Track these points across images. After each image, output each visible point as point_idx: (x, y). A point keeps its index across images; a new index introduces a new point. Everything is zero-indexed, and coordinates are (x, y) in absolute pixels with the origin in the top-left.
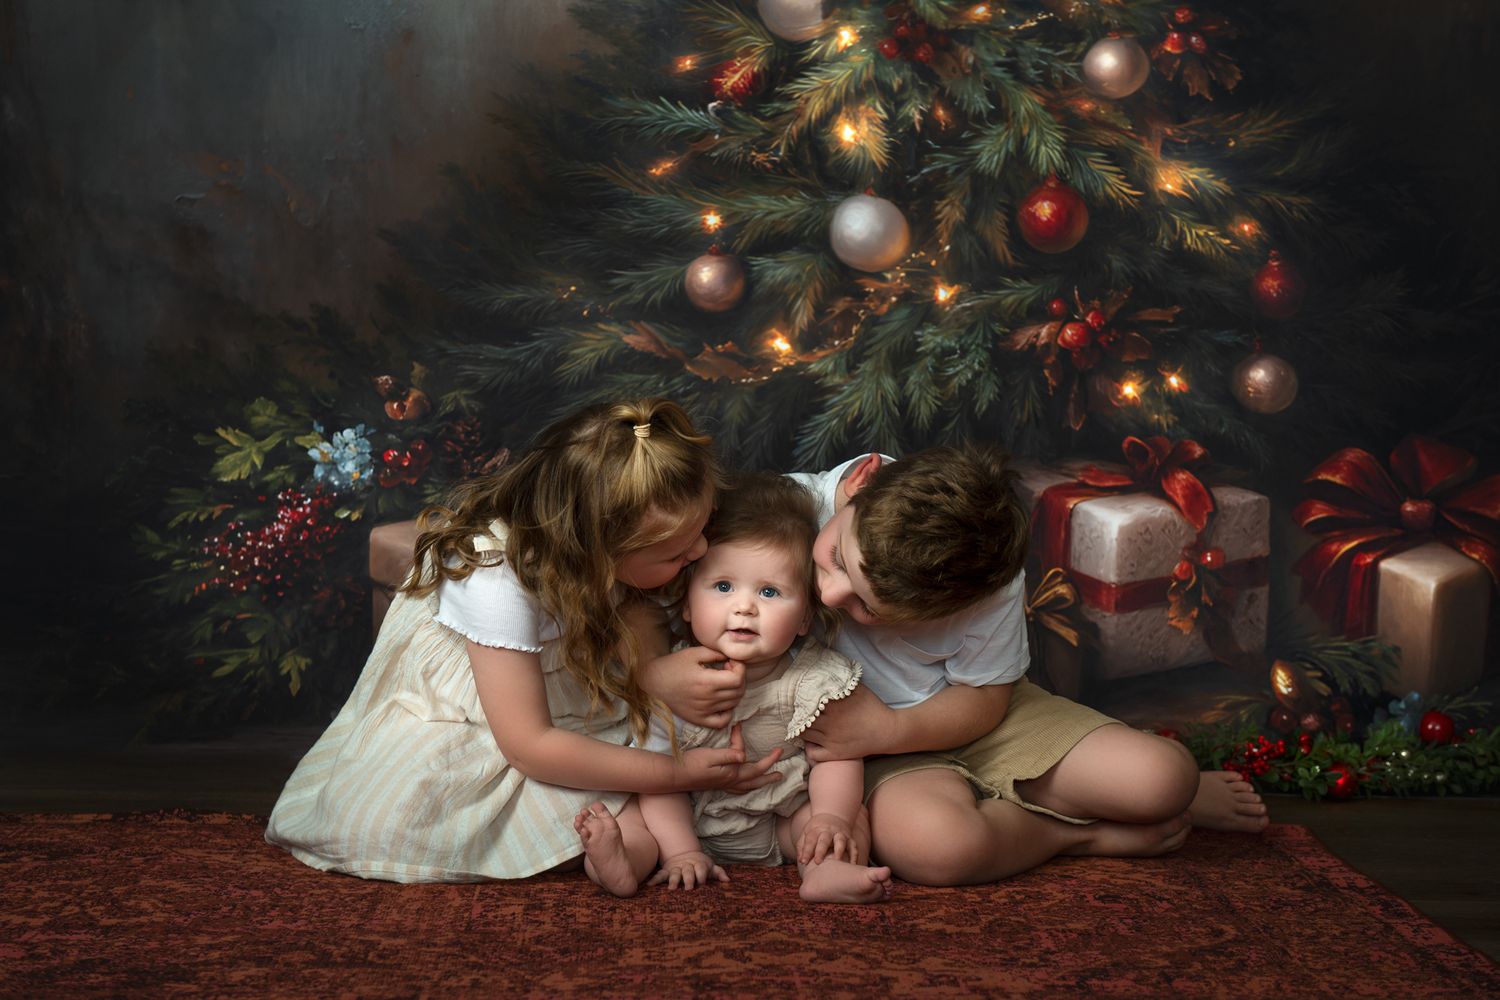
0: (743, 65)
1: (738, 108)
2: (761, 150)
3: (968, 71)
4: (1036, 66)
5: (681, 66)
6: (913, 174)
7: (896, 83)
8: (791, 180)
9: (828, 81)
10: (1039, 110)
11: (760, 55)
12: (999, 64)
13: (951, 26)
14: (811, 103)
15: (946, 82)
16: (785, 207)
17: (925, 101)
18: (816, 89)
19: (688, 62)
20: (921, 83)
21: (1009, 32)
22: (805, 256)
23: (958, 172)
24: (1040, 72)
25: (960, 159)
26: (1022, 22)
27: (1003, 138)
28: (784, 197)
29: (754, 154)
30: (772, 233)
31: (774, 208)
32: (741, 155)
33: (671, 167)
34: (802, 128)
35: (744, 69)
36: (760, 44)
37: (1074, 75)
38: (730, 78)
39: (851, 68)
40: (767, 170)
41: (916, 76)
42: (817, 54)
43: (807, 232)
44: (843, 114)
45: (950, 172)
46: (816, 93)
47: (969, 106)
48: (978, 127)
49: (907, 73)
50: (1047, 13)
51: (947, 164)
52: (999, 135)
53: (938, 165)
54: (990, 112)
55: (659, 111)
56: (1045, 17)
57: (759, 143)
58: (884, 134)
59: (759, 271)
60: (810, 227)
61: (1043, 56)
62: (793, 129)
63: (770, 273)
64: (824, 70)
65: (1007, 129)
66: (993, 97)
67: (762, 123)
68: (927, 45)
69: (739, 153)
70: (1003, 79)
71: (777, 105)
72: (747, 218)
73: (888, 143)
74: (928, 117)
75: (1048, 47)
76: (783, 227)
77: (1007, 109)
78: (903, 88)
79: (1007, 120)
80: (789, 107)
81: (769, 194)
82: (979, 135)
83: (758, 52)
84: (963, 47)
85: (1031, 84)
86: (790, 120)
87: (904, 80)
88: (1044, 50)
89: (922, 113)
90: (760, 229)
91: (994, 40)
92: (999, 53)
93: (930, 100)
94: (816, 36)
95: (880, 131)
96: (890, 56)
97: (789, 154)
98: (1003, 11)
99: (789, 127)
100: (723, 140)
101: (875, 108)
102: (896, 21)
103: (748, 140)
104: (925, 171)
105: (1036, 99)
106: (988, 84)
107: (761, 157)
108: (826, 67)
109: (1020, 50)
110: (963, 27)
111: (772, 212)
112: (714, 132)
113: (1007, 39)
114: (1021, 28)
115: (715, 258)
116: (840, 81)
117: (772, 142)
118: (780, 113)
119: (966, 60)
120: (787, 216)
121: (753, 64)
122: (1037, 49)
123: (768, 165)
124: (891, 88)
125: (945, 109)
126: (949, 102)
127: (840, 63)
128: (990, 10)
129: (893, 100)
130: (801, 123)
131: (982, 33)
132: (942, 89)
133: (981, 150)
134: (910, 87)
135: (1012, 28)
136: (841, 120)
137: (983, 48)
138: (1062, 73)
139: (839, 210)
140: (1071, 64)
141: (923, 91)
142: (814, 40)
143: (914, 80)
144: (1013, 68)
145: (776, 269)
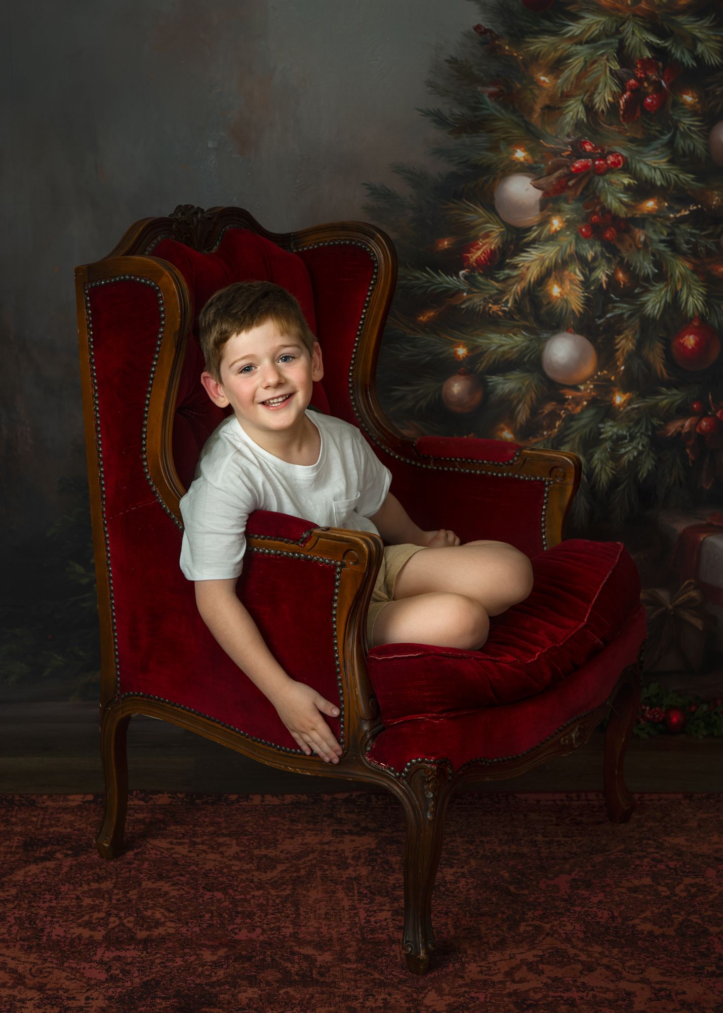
0: (484, 245)
1: (480, 275)
2: (496, 302)
3: (640, 246)
4: (687, 242)
5: (440, 245)
6: (600, 318)
7: (590, 255)
8: (516, 323)
9: (543, 255)
10: (689, 272)
11: (496, 237)
12: (662, 241)
13: (629, 215)
14: (531, 270)
15: (625, 255)
16: (512, 342)
17: (610, 268)
18: (534, 260)
19: (446, 243)
20: (607, 255)
21: (669, 219)
22: (525, 374)
23: (630, 316)
24: (691, 246)
25: (633, 307)
26: (679, 211)
27: (663, 292)
28: (511, 335)
29: (490, 305)
30: (502, 359)
31: (503, 342)
32: (482, 307)
33: (433, 315)
34: (524, 288)
35: (485, 247)
36: (496, 230)
37: (713, 248)
38: (474, 253)
39: (559, 245)
40: (500, 317)
41: (604, 250)
42: (535, 236)
43: (526, 359)
44: (553, 277)
45: (626, 316)
46: (534, 263)
47: (640, 271)
48: (646, 285)
49: (598, 248)
50: (696, 205)
51: (624, 311)
52: (661, 290)
53: (618, 312)
54: (655, 275)
55: (425, 277)
56: (695, 208)
57: (494, 298)
58: (581, 291)
59: (493, 386)
60: (529, 355)
61: (692, 235)
62: (518, 288)
63: (500, 387)
64: (541, 247)
65: (666, 286)
66: (657, 264)
67: (496, 284)
68: (612, 229)
69: (480, 305)
70: (664, 252)
71: (507, 272)
72: (485, 350)
73: (584, 297)
74: (611, 279)
75: (697, 229)
76: (510, 355)
77: (667, 273)
78: (595, 259)
79: (666, 280)
80: (515, 273)
81: (501, 333)
82: (647, 291)
83: (494, 235)
84: (637, 230)
85: (684, 254)
86: (517, 281)
87: (596, 253)
88: (694, 231)
89: (607, 275)
90: (494, 357)
91: (659, 224)
92: (662, 234)
93: (614, 267)
94: (535, 224)
95: (578, 289)
96: (586, 237)
97: (515, 305)
98: (666, 204)
99: (515, 287)
100: (471, 296)
101: (575, 273)
102: (591, 212)
103: (487, 296)
104: (609, 315)
105: (687, 265)
106: (653, 255)
107: (495, 308)
108: (542, 245)
109: (677, 231)
110: (638, 216)
111: (502, 346)
112: (463, 291)
113: (668, 223)
114: (678, 216)
115: (462, 377)
116: (552, 255)
117: (504, 297)
118: (509, 277)
119: (640, 238)
120: (512, 348)
121: (491, 244)
122: (689, 230)
123: (500, 313)
124: (587, 259)
125: (624, 273)
126: (627, 267)
127: (551, 242)
128: (656, 204)
129: (588, 267)
130: (524, 284)
131: (651, 220)
132: (622, 259)
133: (648, 301)
134: (600, 258)
135: (672, 216)
136: (551, 281)
137: (651, 230)
138: (706, 247)
139: (549, 343)
140: (712, 240)
141: (609, 261)
142: (533, 226)
143: (602, 253)
144: (671, 243)
145: (504, 384)
